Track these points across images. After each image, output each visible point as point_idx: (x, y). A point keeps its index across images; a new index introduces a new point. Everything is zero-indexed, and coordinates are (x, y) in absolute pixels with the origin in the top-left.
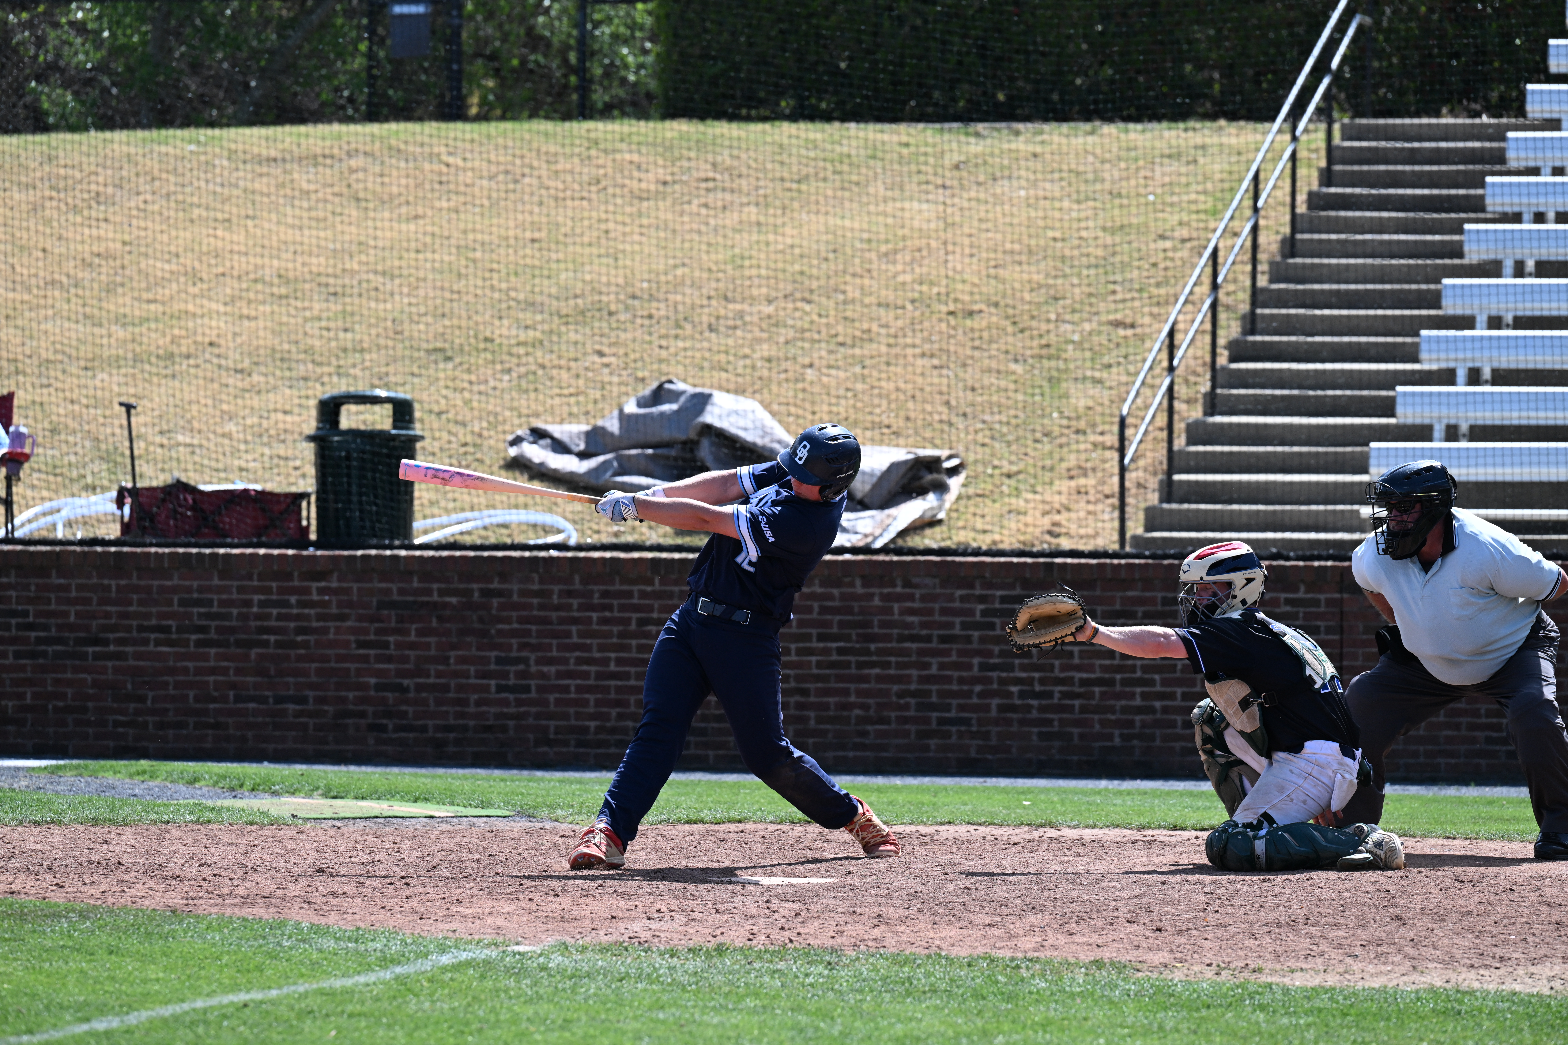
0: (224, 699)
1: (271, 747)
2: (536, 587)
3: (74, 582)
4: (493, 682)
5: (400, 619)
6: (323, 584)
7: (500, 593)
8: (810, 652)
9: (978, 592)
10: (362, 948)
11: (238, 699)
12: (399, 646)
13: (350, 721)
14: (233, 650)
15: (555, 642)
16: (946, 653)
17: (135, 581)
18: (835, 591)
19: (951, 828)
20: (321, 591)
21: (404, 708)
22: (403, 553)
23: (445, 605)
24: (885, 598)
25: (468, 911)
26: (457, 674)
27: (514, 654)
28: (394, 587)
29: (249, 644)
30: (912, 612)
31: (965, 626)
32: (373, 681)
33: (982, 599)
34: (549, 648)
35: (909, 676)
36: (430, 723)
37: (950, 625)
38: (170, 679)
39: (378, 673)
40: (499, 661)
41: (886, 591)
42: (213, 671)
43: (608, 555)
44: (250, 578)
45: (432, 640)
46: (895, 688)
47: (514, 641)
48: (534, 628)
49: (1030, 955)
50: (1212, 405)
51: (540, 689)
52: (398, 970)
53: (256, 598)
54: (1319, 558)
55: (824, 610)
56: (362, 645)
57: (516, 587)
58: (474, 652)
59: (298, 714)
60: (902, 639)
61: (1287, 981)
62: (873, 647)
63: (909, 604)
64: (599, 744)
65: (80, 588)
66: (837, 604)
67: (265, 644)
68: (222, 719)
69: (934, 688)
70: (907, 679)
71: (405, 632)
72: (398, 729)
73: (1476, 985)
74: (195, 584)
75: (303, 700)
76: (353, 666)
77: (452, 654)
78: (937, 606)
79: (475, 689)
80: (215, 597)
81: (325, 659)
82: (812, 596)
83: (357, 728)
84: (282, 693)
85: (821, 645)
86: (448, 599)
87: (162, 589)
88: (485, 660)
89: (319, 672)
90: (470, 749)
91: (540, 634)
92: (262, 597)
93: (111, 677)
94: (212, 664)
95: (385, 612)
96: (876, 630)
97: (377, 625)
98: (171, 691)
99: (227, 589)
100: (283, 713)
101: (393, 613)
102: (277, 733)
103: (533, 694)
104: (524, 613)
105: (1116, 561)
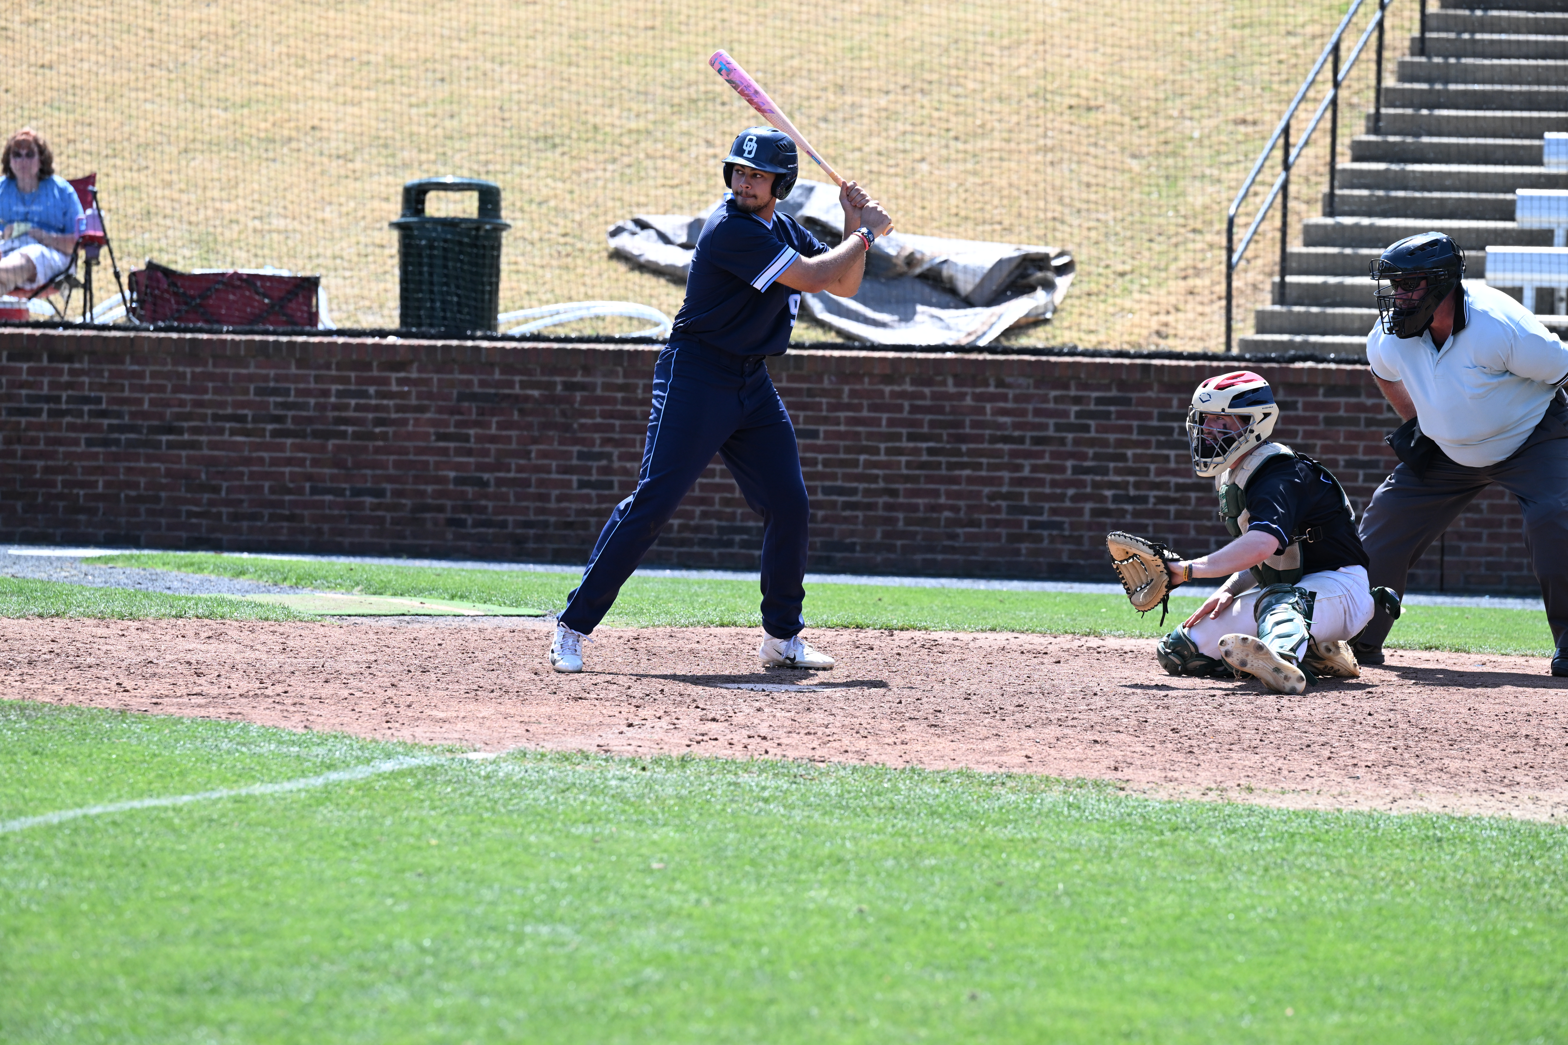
0: (300, 491)
1: (347, 540)
2: (620, 381)
3: (148, 369)
4: (575, 478)
5: (481, 412)
6: (402, 375)
7: (583, 387)
8: (900, 452)
9: (1073, 393)
10: (304, 752)
11: (314, 491)
12: (480, 439)
13: (428, 515)
14: (309, 440)
16: (1039, 455)
17: (210, 368)
18: (927, 390)
20: (401, 382)
21: (483, 502)
22: (485, 344)
23: (527, 398)
24: (978, 397)
25: (442, 715)
26: (538, 469)
27: (597, 449)
28: (475, 379)
29: (326, 435)
30: (1005, 412)
31: (1059, 428)
32: (452, 474)
33: (1077, 400)
34: (633, 443)
35: (1001, 478)
36: (510, 518)
37: (1043, 427)
38: (245, 469)
39: (458, 467)
40: (581, 456)
41: (978, 390)
42: (289, 462)
44: (328, 368)
45: (514, 433)
46: (986, 490)
47: (597, 436)
48: (617, 423)
50: (1330, 205)
51: (623, 485)
52: (332, 776)
53: (334, 387)
55: (914, 409)
56: (441, 437)
57: (599, 380)
58: (556, 446)
59: (376, 507)
60: (994, 440)
61: (1276, 803)
62: (964, 447)
63: (1002, 405)
64: (683, 542)
65: (154, 375)
66: (928, 403)
67: (343, 435)
68: (298, 511)
69: (1026, 490)
70: (999, 481)
71: (486, 425)
72: (477, 524)
74: (272, 373)
75: (380, 493)
76: (431, 459)
77: (534, 448)
78: (1030, 407)
79: (556, 484)
80: (292, 386)
81: (404, 451)
82: (903, 395)
83: (436, 523)
84: (359, 485)
85: (911, 445)
86: (530, 392)
87: (238, 377)
88: (567, 455)
89: (397, 465)
90: (550, 546)
91: (624, 429)
92: (340, 387)
93: (184, 466)
94: (288, 454)
95: (466, 404)
96: (968, 430)
97: (457, 417)
98: (246, 482)
99: (304, 379)
100: (360, 506)
101: (474, 405)
102: (353, 527)
103: (616, 491)
104: (608, 407)
105: (1215, 364)
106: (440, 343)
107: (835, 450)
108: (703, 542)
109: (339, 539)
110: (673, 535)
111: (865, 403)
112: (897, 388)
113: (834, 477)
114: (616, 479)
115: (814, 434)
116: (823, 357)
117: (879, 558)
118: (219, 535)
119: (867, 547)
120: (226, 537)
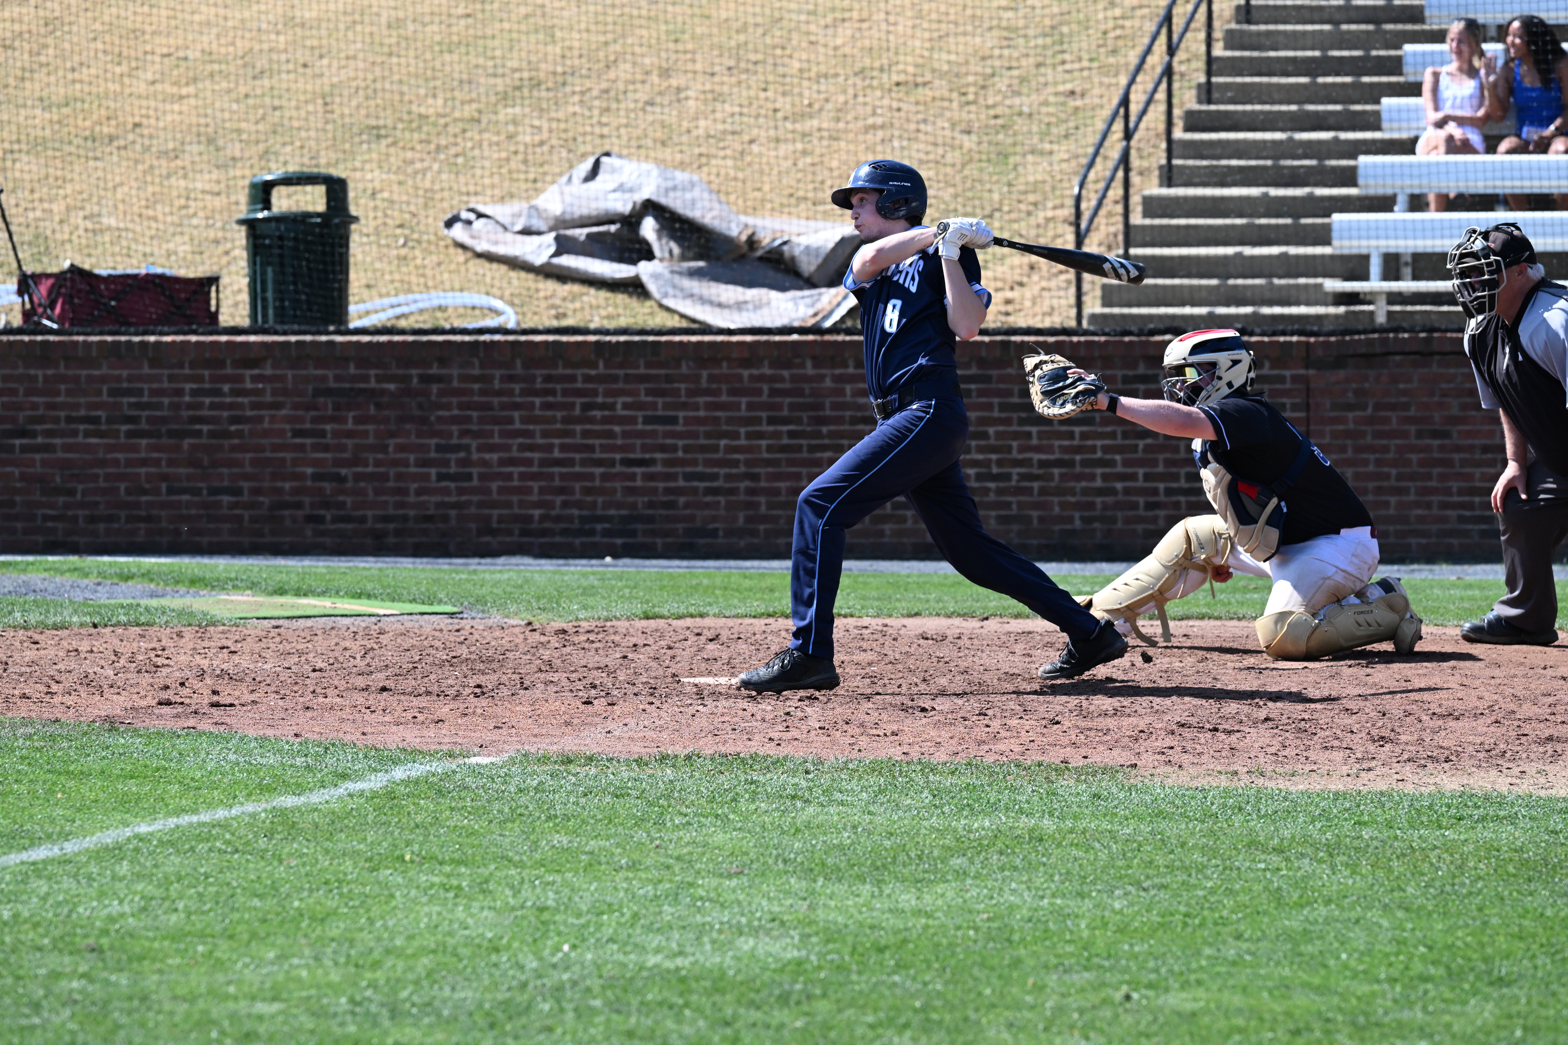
0: (157, 492)
1: (205, 540)
2: (476, 372)
4: (433, 471)
5: (337, 407)
6: (256, 372)
7: (439, 379)
8: (760, 435)
11: (171, 491)
12: (336, 434)
13: (286, 513)
14: (165, 441)
15: (496, 428)
17: (62, 370)
18: (786, 373)
20: (255, 379)
21: (341, 498)
22: (339, 338)
23: (383, 392)
24: (837, 379)
26: (395, 463)
27: (455, 441)
28: (330, 374)
29: (181, 435)
32: (309, 471)
34: (491, 434)
36: (369, 513)
38: (100, 471)
39: (316, 463)
40: (439, 448)
41: (837, 372)
42: (144, 462)
43: (551, 338)
44: (182, 367)
45: (370, 427)
47: (455, 428)
48: (475, 414)
50: (1169, 176)
51: (483, 477)
52: (352, 786)
53: (188, 386)
54: (1284, 333)
55: (773, 392)
56: (298, 433)
57: (455, 372)
58: (413, 439)
59: (234, 506)
61: (1287, 785)
62: (825, 429)
64: (544, 533)
65: (6, 379)
66: (787, 385)
67: (198, 434)
68: (155, 512)
71: (343, 420)
72: (335, 520)
73: (1489, 787)
74: (125, 373)
75: (238, 492)
76: (288, 456)
77: (392, 442)
79: (416, 477)
80: (146, 386)
81: (260, 449)
82: (761, 378)
83: (294, 520)
84: (216, 484)
85: (771, 428)
86: (386, 386)
87: (91, 379)
88: (424, 448)
89: (254, 462)
90: (411, 540)
91: (482, 420)
92: (194, 386)
93: (39, 469)
94: (143, 455)
95: (321, 400)
96: (828, 412)
97: (313, 413)
98: (102, 484)
99: (157, 378)
100: (218, 505)
101: (329, 400)
102: (211, 526)
103: (475, 482)
104: (465, 399)
105: (1075, 339)
106: (293, 338)
107: (695, 435)
108: (564, 532)
109: (197, 539)
110: (535, 525)
111: (724, 387)
112: (755, 372)
113: (695, 462)
114: (475, 471)
115: (673, 420)
116: (681, 343)
117: (742, 543)
118: (76, 538)
119: (730, 533)
120: (82, 540)
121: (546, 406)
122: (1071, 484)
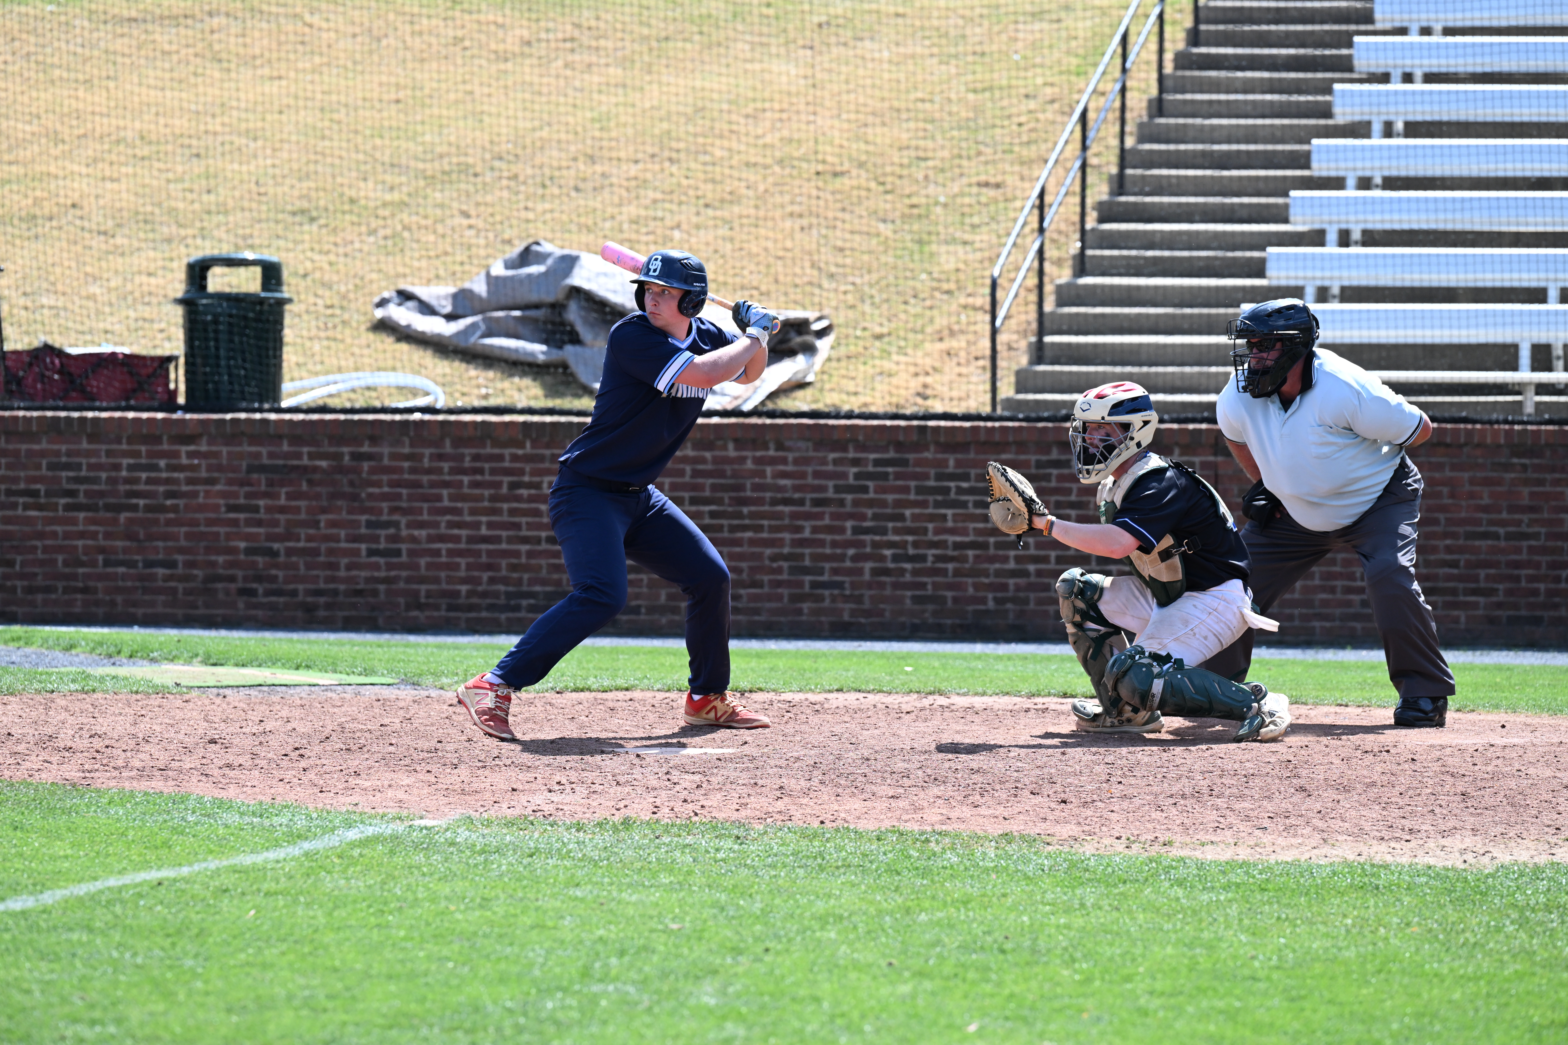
0: (93, 564)
1: (140, 612)
2: (406, 450)
4: (363, 546)
5: (270, 483)
6: (192, 448)
7: (370, 457)
9: (851, 455)
10: (267, 822)
11: (107, 563)
12: (269, 509)
13: (220, 585)
14: (102, 514)
15: (425, 505)
16: (819, 516)
17: (3, 444)
18: (708, 455)
19: (840, 695)
20: (190, 455)
21: (274, 572)
22: (273, 416)
23: (315, 469)
24: (758, 461)
25: (367, 784)
26: (327, 538)
27: (385, 518)
28: (264, 450)
29: (118, 508)
30: (784, 475)
31: (838, 489)
32: (242, 545)
33: (856, 462)
34: (420, 511)
35: (782, 540)
36: (301, 587)
37: (823, 489)
38: (38, 543)
39: (248, 537)
40: (370, 524)
41: (759, 454)
42: (82, 535)
43: (479, 418)
44: (119, 442)
45: (303, 504)
46: (768, 551)
47: (385, 505)
48: (404, 491)
49: (938, 828)
50: (1082, 266)
51: (412, 553)
52: (307, 845)
53: (125, 462)
54: (1193, 421)
55: (696, 474)
56: (232, 508)
57: (386, 450)
58: (344, 515)
59: (168, 578)
60: (774, 502)
61: (1198, 854)
62: (745, 510)
63: (781, 468)
64: (471, 608)
66: (709, 467)
67: (134, 508)
68: (91, 584)
69: (807, 551)
70: (780, 543)
71: (276, 496)
72: (268, 593)
73: (1389, 859)
74: (64, 448)
75: (172, 565)
76: (222, 530)
77: (323, 518)
78: (810, 469)
79: (346, 553)
80: (84, 461)
81: (194, 523)
82: (684, 460)
83: (227, 593)
84: (151, 557)
86: (318, 463)
87: (30, 453)
88: (355, 524)
89: (189, 536)
90: (340, 614)
91: (411, 498)
92: (131, 461)
94: (81, 528)
95: (255, 476)
96: (749, 493)
97: (247, 489)
98: (40, 555)
99: (95, 453)
100: (152, 577)
101: (263, 477)
102: (147, 597)
103: (404, 558)
104: (395, 477)
105: (989, 424)
108: (491, 608)
109: (132, 610)
110: (462, 601)
114: (404, 547)
117: (664, 620)
118: (14, 608)
119: (651, 610)
120: (20, 610)
121: (475, 485)
122: (986, 566)
